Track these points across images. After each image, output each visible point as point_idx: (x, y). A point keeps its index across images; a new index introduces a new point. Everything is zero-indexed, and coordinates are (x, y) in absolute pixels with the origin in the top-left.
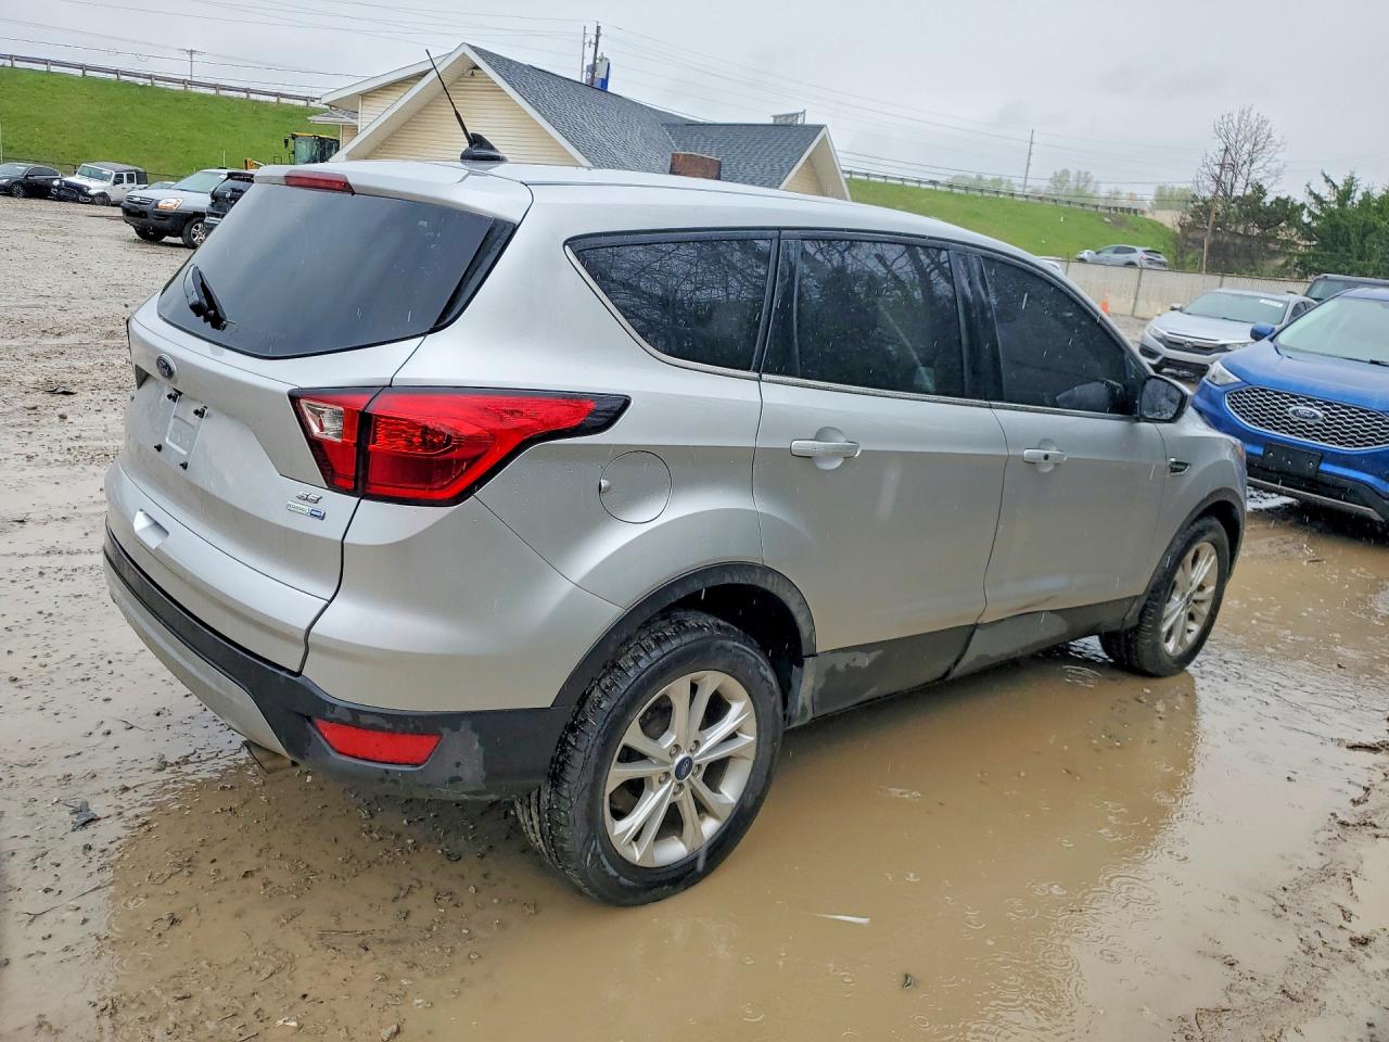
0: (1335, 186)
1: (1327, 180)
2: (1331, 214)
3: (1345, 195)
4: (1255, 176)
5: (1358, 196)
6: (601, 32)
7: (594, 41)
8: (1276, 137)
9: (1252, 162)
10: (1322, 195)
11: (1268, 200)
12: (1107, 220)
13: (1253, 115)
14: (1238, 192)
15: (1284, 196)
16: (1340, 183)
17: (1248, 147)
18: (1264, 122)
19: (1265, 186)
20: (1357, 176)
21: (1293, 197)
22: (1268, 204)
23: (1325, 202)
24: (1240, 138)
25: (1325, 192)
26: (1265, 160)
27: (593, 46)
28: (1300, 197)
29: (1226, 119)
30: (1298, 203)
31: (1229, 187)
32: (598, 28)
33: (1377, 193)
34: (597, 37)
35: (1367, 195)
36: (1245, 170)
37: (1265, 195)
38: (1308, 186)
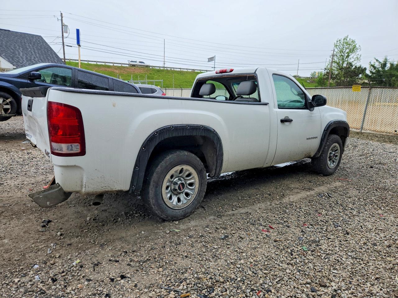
0: (380, 62)
1: (377, 60)
2: (378, 71)
3: (384, 65)
4: (350, 61)
5: (388, 65)
6: (63, 15)
7: (60, 19)
8: (357, 46)
9: (349, 56)
10: (375, 66)
11: (353, 68)
13: (348, 39)
14: (345, 66)
15: (359, 66)
16: (382, 61)
18: (353, 42)
19: (353, 64)
20: (388, 58)
23: (377, 68)
25: (377, 65)
26: (353, 55)
27: (61, 21)
29: (338, 42)
30: (364, 67)
31: (341, 65)
32: (62, 14)
33: (395, 63)
34: (62, 17)
35: (392, 65)
36: (346, 59)
37: (352, 66)
38: (370, 63)
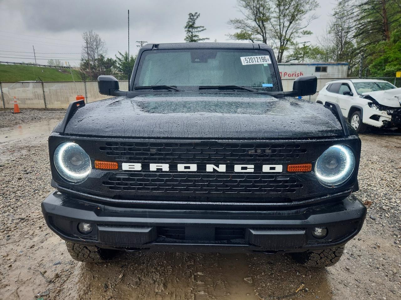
0: (123, 55)
1: (120, 54)
2: (124, 63)
3: (126, 58)
4: (101, 52)
5: (130, 58)
8: (102, 40)
9: (97, 48)
11: (105, 59)
12: (60, 71)
13: (93, 33)
14: (96, 57)
15: (110, 58)
17: (95, 43)
18: (97, 35)
19: (103, 55)
20: (128, 52)
21: (112, 58)
22: (106, 61)
23: (122, 60)
24: (92, 41)
25: (120, 57)
26: (101, 47)
28: (114, 59)
29: (85, 34)
30: (114, 60)
31: (93, 57)
35: (132, 58)
36: (96, 51)
37: (104, 58)
38: (116, 55)
